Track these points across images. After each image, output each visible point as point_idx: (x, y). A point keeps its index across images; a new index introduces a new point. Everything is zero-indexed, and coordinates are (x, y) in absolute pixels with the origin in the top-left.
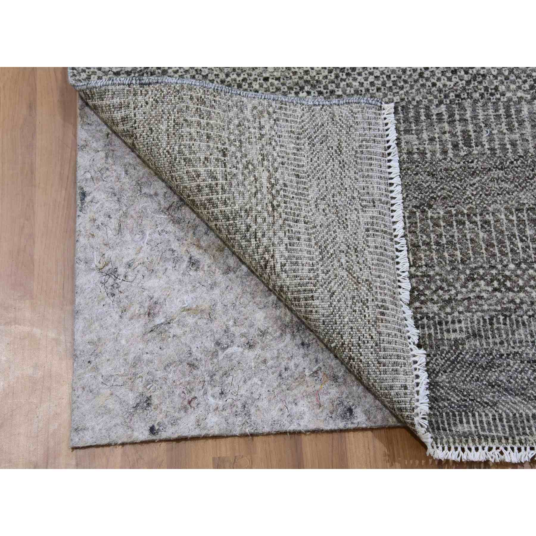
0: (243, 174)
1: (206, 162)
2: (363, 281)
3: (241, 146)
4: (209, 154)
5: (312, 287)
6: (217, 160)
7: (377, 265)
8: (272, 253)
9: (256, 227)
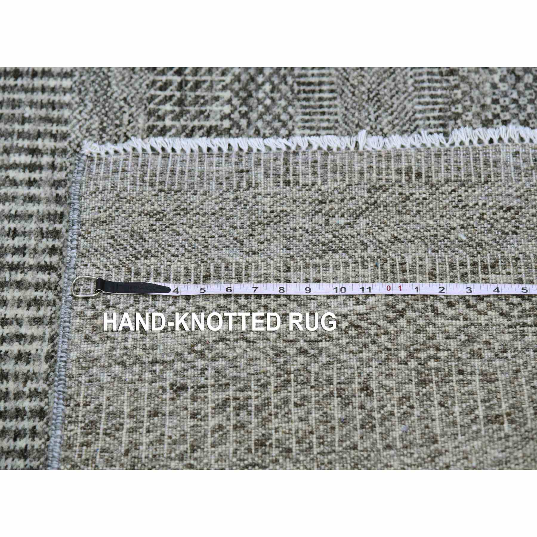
0: (214, 359)
1: (199, 417)
2: (370, 197)
3: (164, 362)
4: (185, 412)
5: (389, 265)
6: (194, 399)
7: (343, 173)
8: (340, 317)
9: (302, 341)
